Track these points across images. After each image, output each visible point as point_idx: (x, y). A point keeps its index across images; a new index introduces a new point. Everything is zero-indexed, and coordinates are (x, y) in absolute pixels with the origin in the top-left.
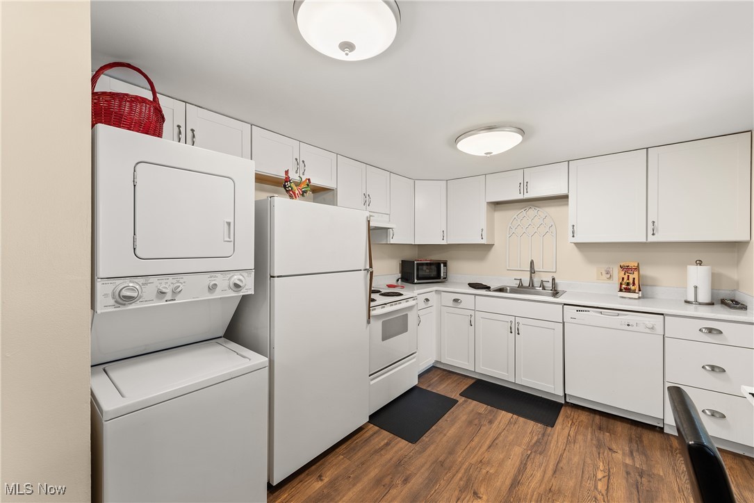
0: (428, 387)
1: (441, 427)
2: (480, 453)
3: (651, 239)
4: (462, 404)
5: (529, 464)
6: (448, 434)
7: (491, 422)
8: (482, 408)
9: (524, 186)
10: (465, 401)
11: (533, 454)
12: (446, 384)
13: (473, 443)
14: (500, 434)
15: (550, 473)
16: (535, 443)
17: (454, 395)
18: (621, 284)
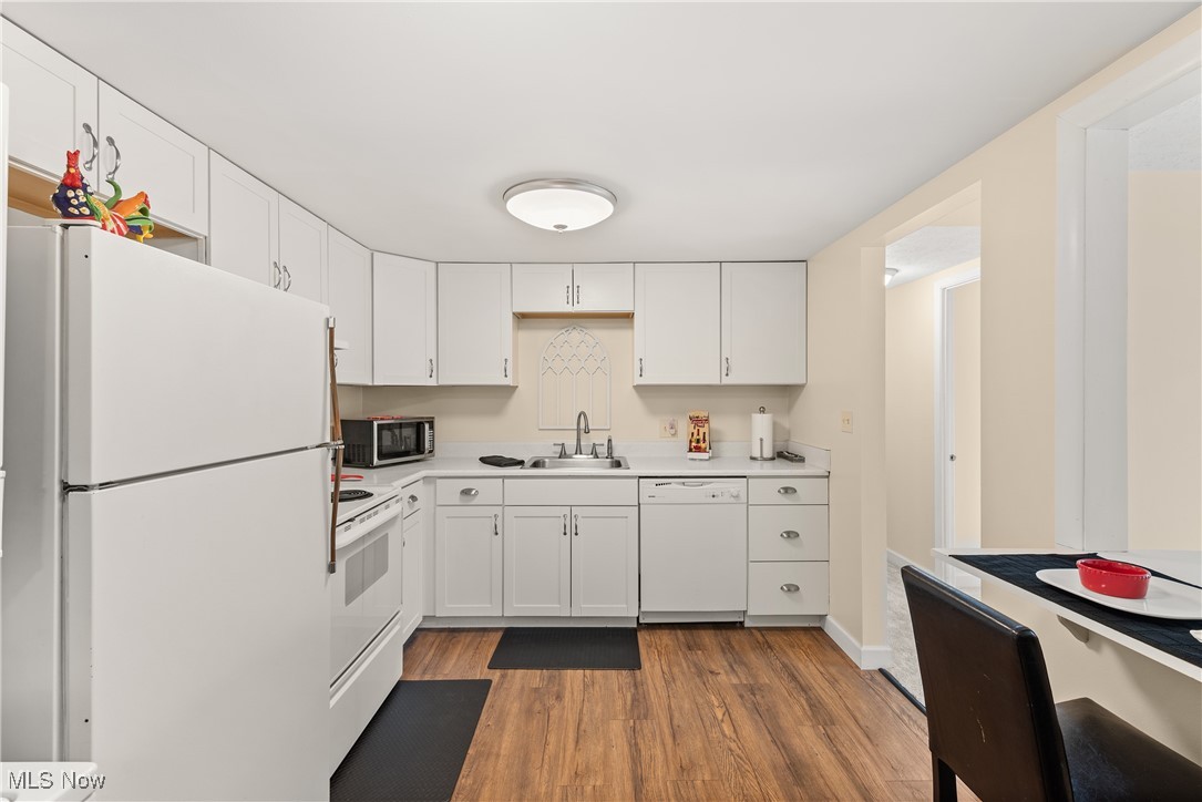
0: (424, 673)
1: (484, 744)
2: (568, 759)
3: (726, 381)
4: (501, 683)
5: (640, 741)
6: (503, 752)
7: (559, 697)
8: (535, 677)
9: (573, 291)
10: (503, 676)
11: (638, 722)
12: (455, 657)
13: (551, 748)
14: (581, 710)
15: (669, 740)
16: (632, 704)
17: (481, 672)
18: (691, 441)
